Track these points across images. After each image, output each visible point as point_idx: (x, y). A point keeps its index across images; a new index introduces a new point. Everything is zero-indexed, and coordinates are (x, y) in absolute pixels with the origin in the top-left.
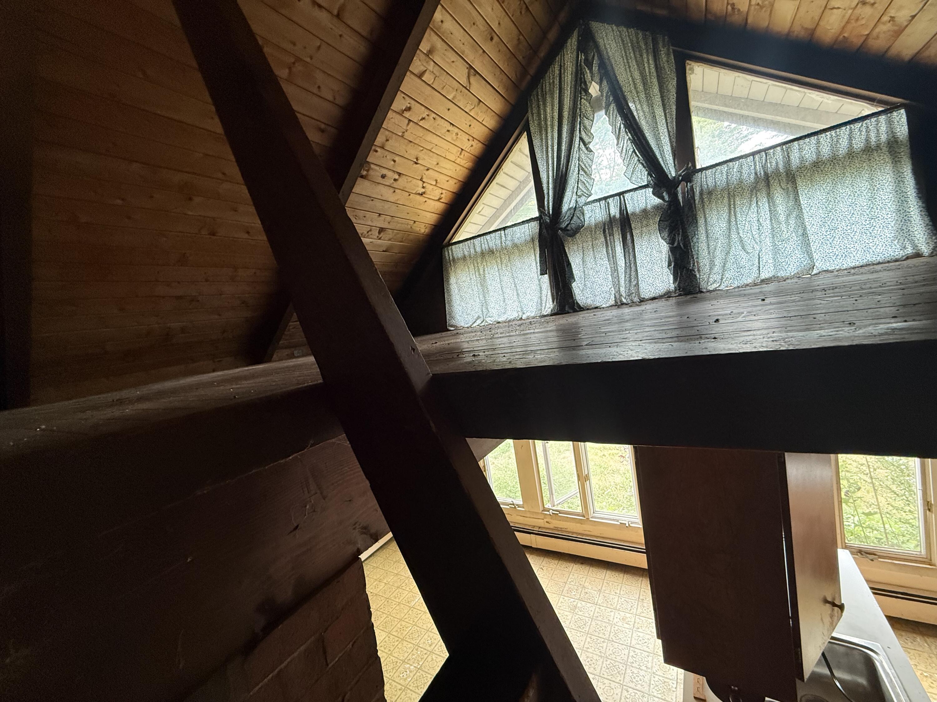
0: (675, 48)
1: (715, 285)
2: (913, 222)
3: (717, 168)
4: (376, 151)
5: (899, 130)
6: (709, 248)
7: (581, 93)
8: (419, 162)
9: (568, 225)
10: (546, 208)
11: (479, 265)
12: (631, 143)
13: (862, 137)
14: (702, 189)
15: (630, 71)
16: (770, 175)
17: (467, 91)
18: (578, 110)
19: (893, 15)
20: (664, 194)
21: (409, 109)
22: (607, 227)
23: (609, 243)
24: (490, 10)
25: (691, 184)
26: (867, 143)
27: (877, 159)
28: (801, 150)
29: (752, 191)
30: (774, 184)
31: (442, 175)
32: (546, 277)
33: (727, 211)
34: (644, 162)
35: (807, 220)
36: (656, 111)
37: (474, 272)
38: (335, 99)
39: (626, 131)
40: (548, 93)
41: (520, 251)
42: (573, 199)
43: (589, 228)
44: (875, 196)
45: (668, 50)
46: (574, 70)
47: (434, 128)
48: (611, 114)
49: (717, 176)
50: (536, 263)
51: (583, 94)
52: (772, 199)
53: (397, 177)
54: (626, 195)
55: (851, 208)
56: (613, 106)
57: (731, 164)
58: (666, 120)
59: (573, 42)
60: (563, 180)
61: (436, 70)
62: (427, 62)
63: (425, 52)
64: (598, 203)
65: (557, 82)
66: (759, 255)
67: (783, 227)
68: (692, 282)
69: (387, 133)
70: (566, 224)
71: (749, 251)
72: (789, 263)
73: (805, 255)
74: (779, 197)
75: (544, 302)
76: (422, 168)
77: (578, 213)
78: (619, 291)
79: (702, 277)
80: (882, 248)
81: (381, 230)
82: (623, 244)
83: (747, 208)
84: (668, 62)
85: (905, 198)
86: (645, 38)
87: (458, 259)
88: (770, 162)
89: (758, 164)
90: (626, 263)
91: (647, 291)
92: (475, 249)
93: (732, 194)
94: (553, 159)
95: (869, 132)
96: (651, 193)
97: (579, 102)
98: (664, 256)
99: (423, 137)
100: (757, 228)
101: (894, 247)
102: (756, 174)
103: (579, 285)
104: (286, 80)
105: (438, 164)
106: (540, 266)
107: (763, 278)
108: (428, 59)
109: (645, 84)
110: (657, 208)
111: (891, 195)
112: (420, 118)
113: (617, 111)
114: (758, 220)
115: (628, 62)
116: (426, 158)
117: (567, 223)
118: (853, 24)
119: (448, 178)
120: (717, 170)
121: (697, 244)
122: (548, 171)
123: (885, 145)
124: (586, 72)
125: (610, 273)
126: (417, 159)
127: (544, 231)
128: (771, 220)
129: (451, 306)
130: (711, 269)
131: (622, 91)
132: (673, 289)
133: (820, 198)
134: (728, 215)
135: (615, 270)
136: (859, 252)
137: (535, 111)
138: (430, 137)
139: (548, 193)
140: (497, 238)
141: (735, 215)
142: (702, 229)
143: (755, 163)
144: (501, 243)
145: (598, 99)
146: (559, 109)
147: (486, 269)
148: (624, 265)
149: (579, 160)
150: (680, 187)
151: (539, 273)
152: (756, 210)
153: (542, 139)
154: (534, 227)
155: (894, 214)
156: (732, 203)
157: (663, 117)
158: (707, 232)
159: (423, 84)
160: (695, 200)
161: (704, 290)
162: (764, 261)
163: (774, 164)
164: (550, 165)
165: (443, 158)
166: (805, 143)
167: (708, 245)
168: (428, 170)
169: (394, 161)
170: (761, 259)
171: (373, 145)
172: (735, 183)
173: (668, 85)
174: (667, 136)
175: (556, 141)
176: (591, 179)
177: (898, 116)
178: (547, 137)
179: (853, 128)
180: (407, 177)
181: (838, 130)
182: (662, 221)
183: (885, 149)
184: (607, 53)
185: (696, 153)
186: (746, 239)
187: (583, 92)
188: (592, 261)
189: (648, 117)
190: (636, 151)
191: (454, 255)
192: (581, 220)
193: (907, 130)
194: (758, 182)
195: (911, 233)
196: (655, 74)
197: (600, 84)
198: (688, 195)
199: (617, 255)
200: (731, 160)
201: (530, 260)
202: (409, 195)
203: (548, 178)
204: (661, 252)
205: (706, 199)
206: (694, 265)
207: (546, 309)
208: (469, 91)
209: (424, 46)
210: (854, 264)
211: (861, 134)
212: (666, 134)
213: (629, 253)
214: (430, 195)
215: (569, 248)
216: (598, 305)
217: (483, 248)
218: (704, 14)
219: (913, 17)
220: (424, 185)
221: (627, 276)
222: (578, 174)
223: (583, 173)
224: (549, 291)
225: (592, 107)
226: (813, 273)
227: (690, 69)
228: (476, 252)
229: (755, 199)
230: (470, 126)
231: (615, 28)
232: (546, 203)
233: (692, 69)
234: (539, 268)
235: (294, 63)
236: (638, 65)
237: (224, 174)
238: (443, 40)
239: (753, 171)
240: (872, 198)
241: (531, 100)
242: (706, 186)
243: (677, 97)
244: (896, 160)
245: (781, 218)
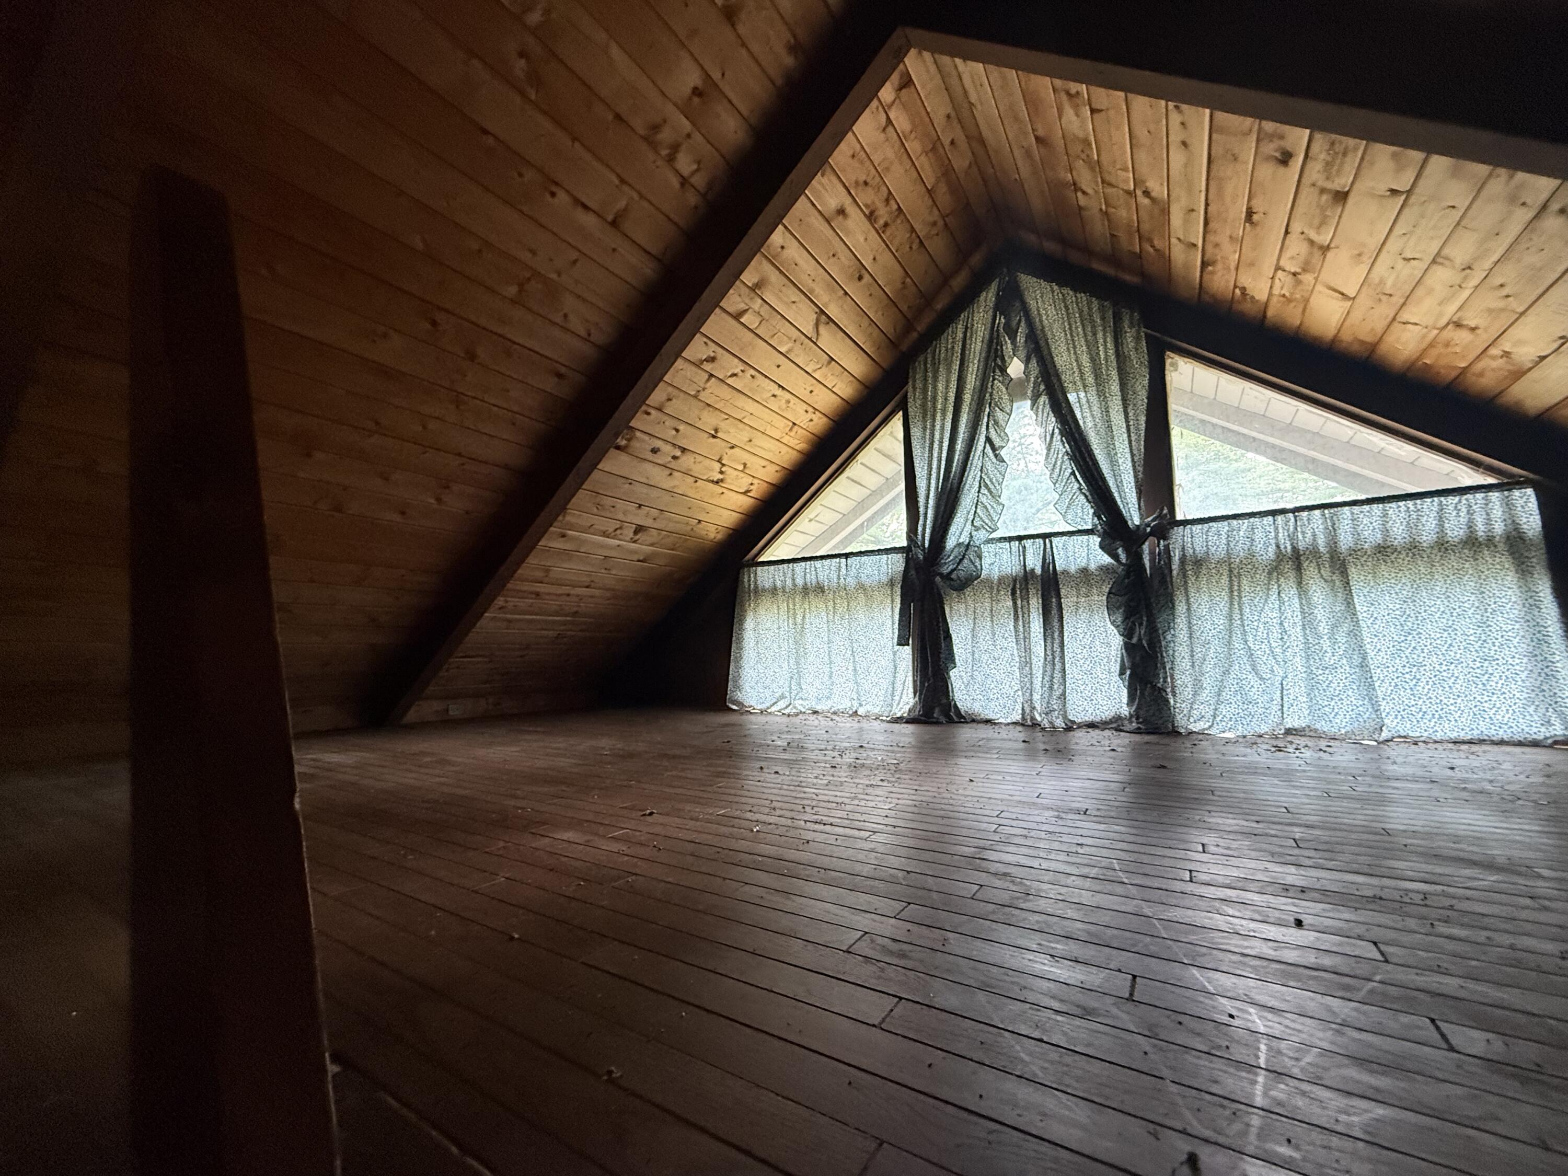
0: (1149, 331)
1: (1202, 723)
2: (1562, 681)
3: (1211, 524)
4: (648, 414)
5: (1525, 520)
6: (1192, 656)
7: (994, 372)
8: (719, 435)
9: (953, 570)
10: (920, 537)
11: (797, 606)
12: (1070, 459)
13: (1462, 520)
14: (1184, 555)
15: (1075, 353)
16: (1302, 553)
17: (812, 344)
18: (988, 395)
19: (1507, 349)
20: (1120, 551)
21: (712, 359)
22: (1018, 586)
23: (1020, 613)
24: (862, 239)
25: (1166, 543)
26: (1471, 532)
27: (1490, 561)
28: (1355, 522)
29: (1270, 573)
30: (1310, 570)
31: (756, 457)
32: (907, 651)
33: (1226, 599)
34: (1088, 494)
35: (1369, 640)
36: (1113, 419)
37: (785, 617)
38: (589, 335)
39: (1062, 441)
40: (942, 362)
41: (869, 597)
42: (966, 529)
43: (988, 583)
44: (1489, 623)
45: (1138, 332)
46: (987, 336)
47: (750, 390)
48: (1040, 410)
49: (1210, 538)
50: (893, 624)
51: (998, 372)
52: (1306, 592)
53: (678, 453)
54: (1055, 540)
55: (1445, 635)
56: (1044, 399)
57: (1235, 522)
58: (1129, 436)
59: (988, 297)
60: (953, 497)
61: (765, 310)
62: (751, 299)
63: (750, 285)
64: (1007, 544)
65: (958, 349)
66: (1282, 684)
67: (1326, 644)
68: (1160, 710)
69: (670, 389)
70: (950, 569)
71: (1264, 676)
72: (1336, 710)
73: (1366, 702)
74: (1318, 592)
75: (898, 693)
76: (724, 444)
77: (971, 555)
78: (1031, 700)
79: (1178, 705)
80: (1507, 716)
81: (639, 529)
82: (1044, 621)
83: (1262, 601)
84: (1136, 349)
85: (1544, 635)
86: (1102, 309)
87: (764, 590)
88: (1303, 533)
89: (1281, 531)
90: (1046, 654)
91: (1080, 711)
92: (793, 580)
93: (1235, 572)
94: (940, 461)
95: (1472, 514)
96: (1097, 544)
97: (990, 384)
98: (1113, 653)
99: (731, 401)
100: (1280, 636)
101: (1528, 717)
102: (1278, 546)
103: (963, 674)
104: (512, 300)
105: (750, 441)
106: (899, 630)
107: (1289, 726)
108: (753, 295)
109: (1097, 376)
110: (1104, 569)
111: (1517, 626)
112: (729, 374)
113: (1051, 407)
114: (1281, 624)
115: (1073, 340)
116: (732, 430)
117: (951, 567)
118: (1440, 349)
119: (764, 463)
120: (1210, 527)
121: (1172, 645)
122: (929, 479)
123: (1504, 540)
124: (1006, 342)
125: (1017, 665)
126: (716, 431)
127: (913, 572)
128: (1304, 628)
129: (739, 667)
130: (1195, 694)
131: (1059, 380)
132: (1127, 713)
133: (1391, 606)
134: (1227, 605)
135: (1027, 663)
136: (1465, 715)
137: (919, 385)
138: (742, 402)
139: (926, 514)
140: (833, 568)
141: (1241, 609)
142: (1181, 622)
143: (1276, 529)
144: (839, 578)
145: (1021, 383)
146: (958, 388)
147: (807, 616)
148: (1042, 655)
149: (981, 471)
150: (1147, 543)
151: (896, 640)
152: (1277, 606)
153: (925, 429)
154: (897, 563)
155: (1525, 660)
156: (1236, 588)
157: (1124, 430)
158: (1190, 628)
159: (741, 327)
160: (1171, 570)
161: (1183, 731)
162: (1292, 697)
163: (1309, 535)
164: (934, 471)
165: (760, 434)
166: (1361, 512)
167: (1192, 651)
168: (732, 448)
169: (677, 430)
170: (1285, 692)
171: (644, 402)
172: (1241, 554)
173: (1135, 383)
174: (1130, 459)
175: (947, 435)
176: (999, 503)
177: (1521, 497)
178: (933, 426)
179: (1444, 502)
180: (697, 456)
181: (1418, 502)
182: (1115, 594)
183: (1501, 547)
184: (1041, 321)
185: (1176, 494)
186: (1259, 652)
187: (997, 371)
188: (988, 638)
189: (1099, 425)
190: (1077, 473)
191: (759, 582)
192: (976, 567)
193: (1540, 523)
194: (1281, 560)
195: (1559, 699)
196: (1115, 364)
197: (1027, 362)
198: (1160, 560)
199: (1032, 634)
200: (1235, 517)
201: (883, 615)
202: (696, 482)
203: (929, 490)
204: (1109, 645)
205: (1190, 572)
206: (1165, 681)
207: (901, 705)
208: (815, 343)
209: (749, 277)
210: (1455, 734)
211: (1458, 516)
212: (1128, 456)
213: (1053, 638)
214: (730, 484)
215: (951, 607)
216: (991, 716)
217: (808, 580)
218: (1197, 291)
219: (1543, 358)
220: (723, 469)
221: (1047, 678)
222: (979, 492)
223: (986, 492)
224: (910, 674)
225: (1009, 395)
226: (1381, 739)
227: (1172, 365)
228: (795, 585)
229: (1276, 587)
230: (811, 392)
231: (1056, 287)
232: (920, 529)
233: (1173, 365)
234: (896, 631)
235: (529, 279)
236: (1088, 347)
237: (377, 423)
238: (781, 272)
239: (1273, 542)
240: (1483, 624)
241: (914, 369)
242: (1191, 551)
243: (1148, 404)
244: (1523, 569)
245: (1321, 628)
